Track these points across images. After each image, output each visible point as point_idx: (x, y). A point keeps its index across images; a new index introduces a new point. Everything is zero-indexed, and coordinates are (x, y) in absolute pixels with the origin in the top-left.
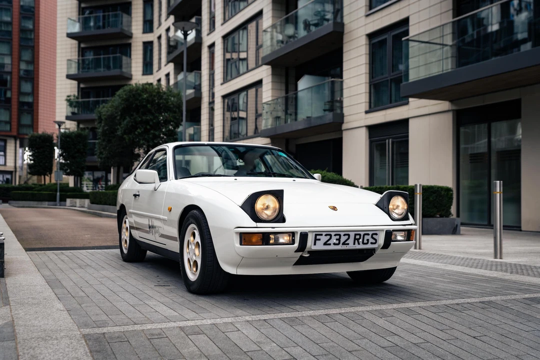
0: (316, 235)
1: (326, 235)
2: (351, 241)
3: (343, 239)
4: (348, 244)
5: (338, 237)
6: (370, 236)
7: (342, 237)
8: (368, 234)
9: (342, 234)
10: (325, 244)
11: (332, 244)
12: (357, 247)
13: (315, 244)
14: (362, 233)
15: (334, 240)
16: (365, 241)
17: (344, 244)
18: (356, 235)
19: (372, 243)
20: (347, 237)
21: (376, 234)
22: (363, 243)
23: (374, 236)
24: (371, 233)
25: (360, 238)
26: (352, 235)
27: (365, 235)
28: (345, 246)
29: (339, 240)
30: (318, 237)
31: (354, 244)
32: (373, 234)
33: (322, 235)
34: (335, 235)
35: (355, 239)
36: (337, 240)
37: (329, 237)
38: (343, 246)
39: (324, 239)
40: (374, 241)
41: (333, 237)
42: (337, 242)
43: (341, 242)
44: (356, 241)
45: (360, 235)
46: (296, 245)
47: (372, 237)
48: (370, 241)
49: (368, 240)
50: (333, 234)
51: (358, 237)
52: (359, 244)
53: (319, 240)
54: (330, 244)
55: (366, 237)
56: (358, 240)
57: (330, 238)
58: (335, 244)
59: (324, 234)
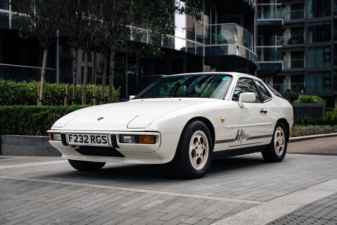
0: (69, 135)
1: (74, 135)
2: (89, 140)
3: (85, 138)
4: (88, 142)
5: (81, 137)
6: (101, 138)
7: (83, 137)
8: (100, 137)
9: (83, 135)
10: (75, 141)
11: (79, 142)
13: (70, 141)
14: (95, 136)
15: (79, 139)
16: (99, 141)
18: (91, 136)
19: (103, 143)
21: (105, 137)
22: (98, 143)
24: (101, 136)
25: (94, 139)
26: (89, 136)
27: (97, 137)
28: (87, 143)
29: (82, 139)
30: (71, 137)
31: (92, 143)
32: (103, 137)
33: (72, 135)
34: (79, 136)
35: (92, 139)
36: (81, 139)
38: (85, 143)
39: (74, 138)
40: (105, 142)
41: (78, 137)
42: (81, 140)
43: (84, 141)
44: (92, 140)
45: (94, 136)
47: (103, 139)
49: (100, 140)
52: (95, 143)
53: (71, 138)
54: (77, 142)
55: (99, 138)
56: (93, 140)
57: (77, 138)
58: (80, 142)
59: (73, 134)
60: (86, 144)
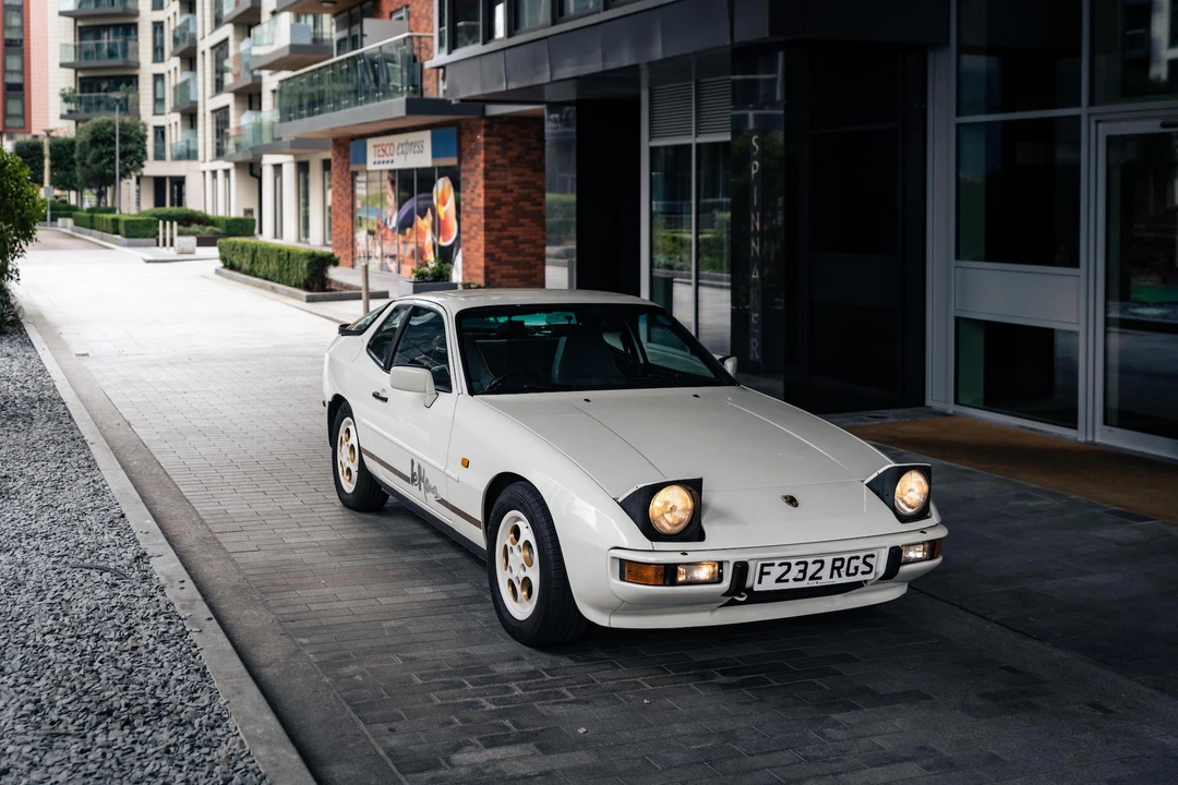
0: (763, 566)
1: (781, 565)
2: (825, 573)
3: (812, 569)
4: (820, 578)
5: (802, 567)
6: (861, 560)
7: (810, 566)
8: (858, 558)
9: (810, 560)
10: (779, 580)
11: (791, 580)
12: (837, 580)
13: (760, 582)
14: (846, 557)
15: (795, 572)
16: (852, 571)
17: (812, 578)
18: (835, 560)
19: (863, 573)
20: (819, 565)
21: (872, 556)
22: (848, 574)
23: (868, 560)
24: (862, 555)
25: (842, 566)
26: (828, 561)
27: (851, 559)
28: (815, 581)
29: (804, 571)
30: (766, 569)
31: (831, 577)
32: (866, 557)
33: (773, 565)
34: (798, 564)
35: (833, 568)
36: (800, 571)
37: (785, 568)
38: (810, 581)
39: (777, 571)
40: (867, 569)
41: (793, 567)
42: (801, 575)
43: (809, 575)
44: (835, 571)
45: (842, 560)
46: (726, 584)
47: (865, 563)
48: (860, 570)
49: (856, 568)
50: (793, 562)
51: (838, 564)
52: (840, 576)
53: (768, 573)
54: (787, 581)
55: (854, 563)
56: (838, 569)
57: (789, 570)
58: (795, 580)
59: (777, 562)
60: (814, 584)
